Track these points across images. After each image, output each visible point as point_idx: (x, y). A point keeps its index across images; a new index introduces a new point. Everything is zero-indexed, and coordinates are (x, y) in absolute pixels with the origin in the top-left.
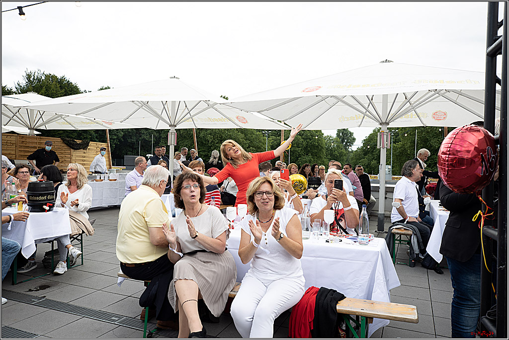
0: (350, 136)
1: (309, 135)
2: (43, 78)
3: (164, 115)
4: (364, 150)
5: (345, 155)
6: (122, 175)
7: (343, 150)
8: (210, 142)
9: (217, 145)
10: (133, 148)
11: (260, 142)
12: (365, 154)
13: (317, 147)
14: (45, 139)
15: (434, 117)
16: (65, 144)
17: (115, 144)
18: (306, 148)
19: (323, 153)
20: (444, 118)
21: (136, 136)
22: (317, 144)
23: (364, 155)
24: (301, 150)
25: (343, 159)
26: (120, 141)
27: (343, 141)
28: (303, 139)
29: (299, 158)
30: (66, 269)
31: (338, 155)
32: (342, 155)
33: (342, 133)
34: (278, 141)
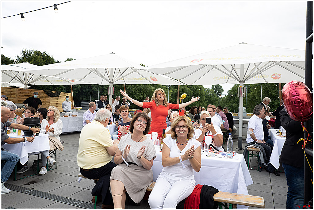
0: (220, 88)
1: (195, 87)
2: (33, 53)
3: (106, 76)
4: (229, 97)
5: (217, 100)
6: (80, 113)
7: (216, 97)
8: (134, 92)
9: (138, 94)
10: (87, 96)
14: (34, 91)
15: (273, 78)
16: (46, 93)
17: (76, 93)
19: (203, 99)
20: (279, 78)
21: (88, 88)
22: (200, 93)
23: (229, 100)
24: (190, 97)
25: (216, 103)
26: (79, 91)
27: (216, 92)
28: (191, 90)
30: (46, 171)
32: (215, 100)
33: (215, 87)
34: (176, 92)
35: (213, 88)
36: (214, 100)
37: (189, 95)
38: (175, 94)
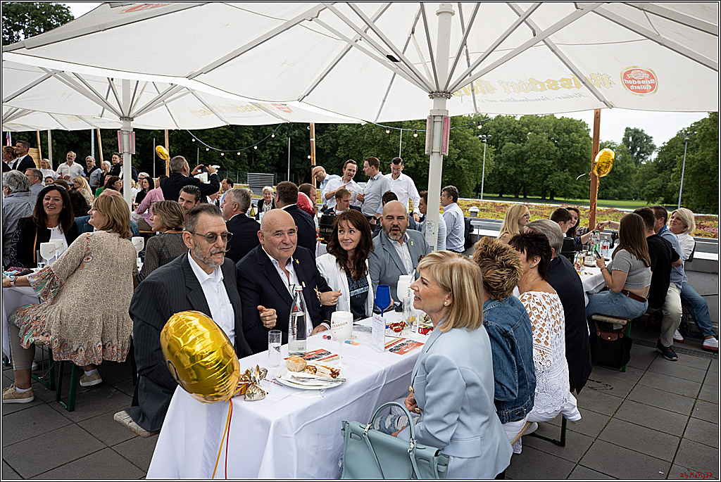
0: (647, 142)
1: (567, 140)
4: (658, 165)
5: (634, 173)
7: (633, 165)
11: (477, 150)
12: (660, 171)
13: (580, 158)
15: (628, 86)
18: (560, 161)
22: (579, 154)
23: (658, 173)
24: (553, 163)
25: (631, 179)
27: (634, 149)
29: (549, 176)
31: (622, 171)
32: (629, 172)
33: (633, 139)
34: (517, 150)
35: (625, 141)
36: (625, 172)
37: (550, 160)
38: (515, 156)
